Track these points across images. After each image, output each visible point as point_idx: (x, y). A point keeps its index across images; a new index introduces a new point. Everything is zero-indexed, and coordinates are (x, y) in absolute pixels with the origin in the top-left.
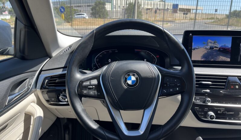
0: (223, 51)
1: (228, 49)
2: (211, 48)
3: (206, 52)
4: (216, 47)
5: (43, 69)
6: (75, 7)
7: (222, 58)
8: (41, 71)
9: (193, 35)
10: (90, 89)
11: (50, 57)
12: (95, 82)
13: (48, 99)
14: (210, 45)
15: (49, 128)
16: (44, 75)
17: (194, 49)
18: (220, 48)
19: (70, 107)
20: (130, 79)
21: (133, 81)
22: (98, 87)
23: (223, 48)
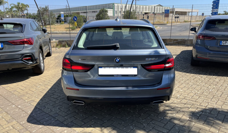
6: (81, 13)
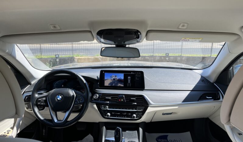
0: (120, 81)
1: (122, 80)
2: (114, 79)
3: (111, 81)
4: (116, 79)
5: (25, 91)
7: (119, 85)
8: (24, 92)
9: (105, 72)
10: (42, 102)
11: (30, 84)
12: (44, 99)
13: (27, 107)
14: (113, 77)
15: (30, 125)
16: (26, 94)
17: (106, 80)
18: (118, 79)
19: (33, 111)
20: (59, 97)
21: (60, 98)
22: (46, 101)
23: (120, 79)
